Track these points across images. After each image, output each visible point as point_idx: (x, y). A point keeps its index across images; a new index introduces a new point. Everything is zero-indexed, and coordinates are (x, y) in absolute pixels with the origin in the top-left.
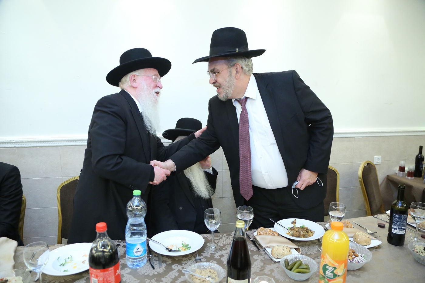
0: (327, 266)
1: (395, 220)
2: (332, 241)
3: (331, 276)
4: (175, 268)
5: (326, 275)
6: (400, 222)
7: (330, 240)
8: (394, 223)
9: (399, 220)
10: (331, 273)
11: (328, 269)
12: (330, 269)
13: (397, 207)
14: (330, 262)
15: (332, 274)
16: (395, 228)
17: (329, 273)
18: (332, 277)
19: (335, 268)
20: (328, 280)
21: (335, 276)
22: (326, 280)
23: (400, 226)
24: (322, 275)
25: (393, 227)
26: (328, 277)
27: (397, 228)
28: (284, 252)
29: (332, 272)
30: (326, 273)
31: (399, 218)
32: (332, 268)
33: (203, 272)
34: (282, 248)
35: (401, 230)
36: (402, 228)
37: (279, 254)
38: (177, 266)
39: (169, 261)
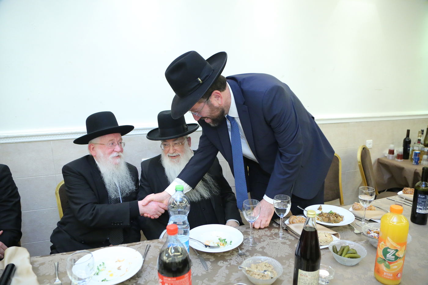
0: (388, 249)
1: (419, 201)
2: (392, 224)
3: (393, 258)
4: (222, 266)
5: (387, 258)
6: (425, 202)
7: (391, 224)
8: (419, 203)
9: (424, 200)
10: (392, 255)
11: (390, 252)
12: (392, 252)
13: (421, 188)
14: (392, 245)
15: (394, 257)
16: (420, 208)
17: (390, 256)
18: (394, 260)
19: (397, 251)
20: (389, 262)
21: (397, 258)
22: (387, 263)
23: (425, 206)
24: (382, 259)
25: (417, 207)
26: (389, 260)
27: (422, 208)
28: (327, 239)
29: (394, 255)
30: (387, 256)
31: (424, 198)
32: (393, 251)
33: (258, 267)
34: (324, 235)
35: (426, 210)
36: (427, 207)
37: (322, 241)
38: (223, 263)
39: (212, 259)
